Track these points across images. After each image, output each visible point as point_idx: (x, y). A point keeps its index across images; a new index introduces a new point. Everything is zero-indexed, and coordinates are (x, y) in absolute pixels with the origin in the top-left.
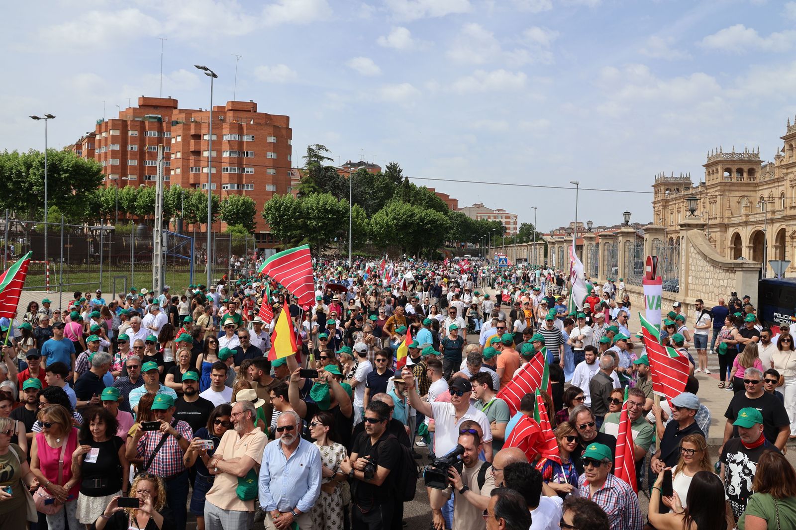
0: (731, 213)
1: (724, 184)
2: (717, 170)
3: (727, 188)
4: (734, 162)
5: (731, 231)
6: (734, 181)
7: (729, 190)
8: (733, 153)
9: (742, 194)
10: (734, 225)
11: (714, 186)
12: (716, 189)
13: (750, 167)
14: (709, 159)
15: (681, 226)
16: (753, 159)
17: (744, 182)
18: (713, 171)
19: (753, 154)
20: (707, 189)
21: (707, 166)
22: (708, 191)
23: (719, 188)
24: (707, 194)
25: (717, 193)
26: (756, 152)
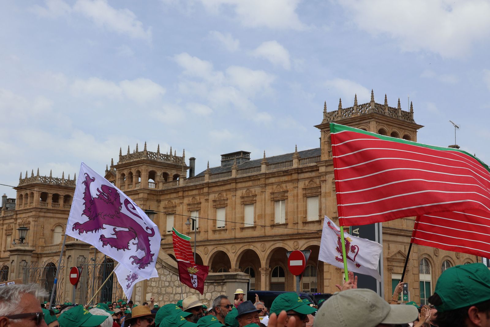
0: (45, 242)
1: (39, 210)
2: (32, 194)
3: (42, 214)
4: (51, 186)
5: (45, 261)
6: (50, 207)
7: (44, 217)
8: (51, 177)
9: (57, 221)
10: (48, 255)
11: (26, 211)
12: (31, 214)
13: (67, 194)
14: (22, 181)
15: (11, 251)
16: (70, 186)
17: (60, 209)
18: (27, 194)
19: (69, 180)
20: (17, 214)
21: (18, 189)
22: (18, 216)
23: (34, 213)
24: (16, 219)
25: (31, 219)
26: (72, 178)
